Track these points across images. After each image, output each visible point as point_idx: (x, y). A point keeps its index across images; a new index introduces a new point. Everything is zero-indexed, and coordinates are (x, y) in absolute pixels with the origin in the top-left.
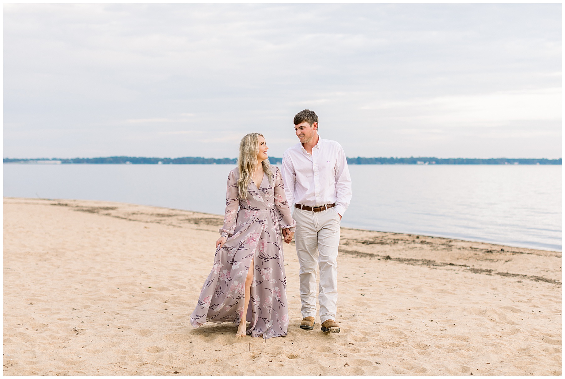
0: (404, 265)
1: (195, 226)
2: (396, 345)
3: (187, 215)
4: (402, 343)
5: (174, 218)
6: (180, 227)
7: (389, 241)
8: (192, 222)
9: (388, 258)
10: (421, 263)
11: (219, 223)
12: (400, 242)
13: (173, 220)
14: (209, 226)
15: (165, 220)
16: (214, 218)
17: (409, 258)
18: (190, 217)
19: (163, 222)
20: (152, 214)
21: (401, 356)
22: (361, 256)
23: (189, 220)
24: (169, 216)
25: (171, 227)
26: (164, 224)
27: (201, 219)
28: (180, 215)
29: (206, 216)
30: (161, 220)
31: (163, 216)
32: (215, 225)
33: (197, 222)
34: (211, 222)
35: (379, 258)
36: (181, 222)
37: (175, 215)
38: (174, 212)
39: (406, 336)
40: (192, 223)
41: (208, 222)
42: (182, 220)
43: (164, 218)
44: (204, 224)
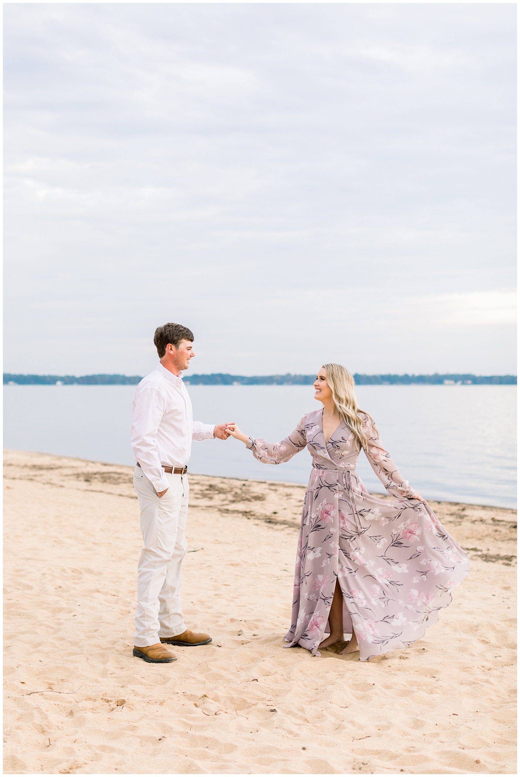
1: (84, 485)
3: (77, 467)
5: (57, 472)
6: (62, 486)
8: (82, 478)
11: (120, 481)
13: (53, 476)
14: (105, 484)
15: (41, 475)
16: (115, 473)
18: (80, 471)
19: (38, 478)
20: (26, 466)
23: (78, 476)
24: (50, 468)
25: (47, 486)
26: (38, 482)
27: (95, 474)
28: (65, 467)
29: (105, 469)
30: (35, 476)
31: (41, 468)
32: (114, 484)
33: (89, 479)
34: (110, 478)
36: (66, 478)
37: (59, 467)
38: (58, 463)
40: (80, 481)
41: (105, 478)
42: (67, 476)
43: (41, 472)
44: (99, 481)
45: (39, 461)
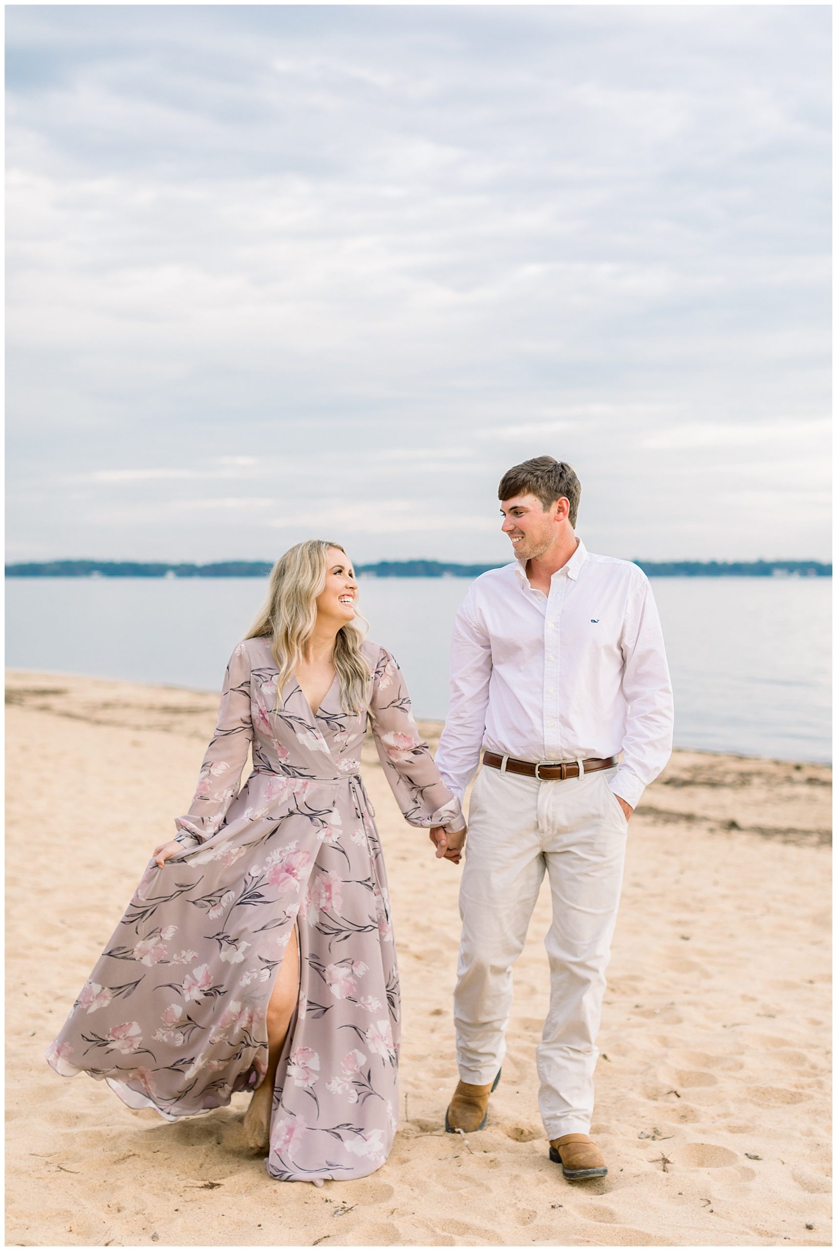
0: (774, 847)
2: (793, 1098)
4: (808, 1091)
5: (205, 716)
7: (729, 779)
9: (733, 825)
10: (815, 839)
12: (756, 781)
13: (202, 724)
15: (181, 723)
17: (784, 824)
19: (177, 728)
20: (152, 707)
21: (810, 1133)
22: (667, 821)
24: (193, 711)
26: (178, 733)
30: (172, 723)
31: (177, 711)
35: (711, 825)
38: (203, 702)
39: (814, 1067)
43: (180, 717)
45: (172, 699)
